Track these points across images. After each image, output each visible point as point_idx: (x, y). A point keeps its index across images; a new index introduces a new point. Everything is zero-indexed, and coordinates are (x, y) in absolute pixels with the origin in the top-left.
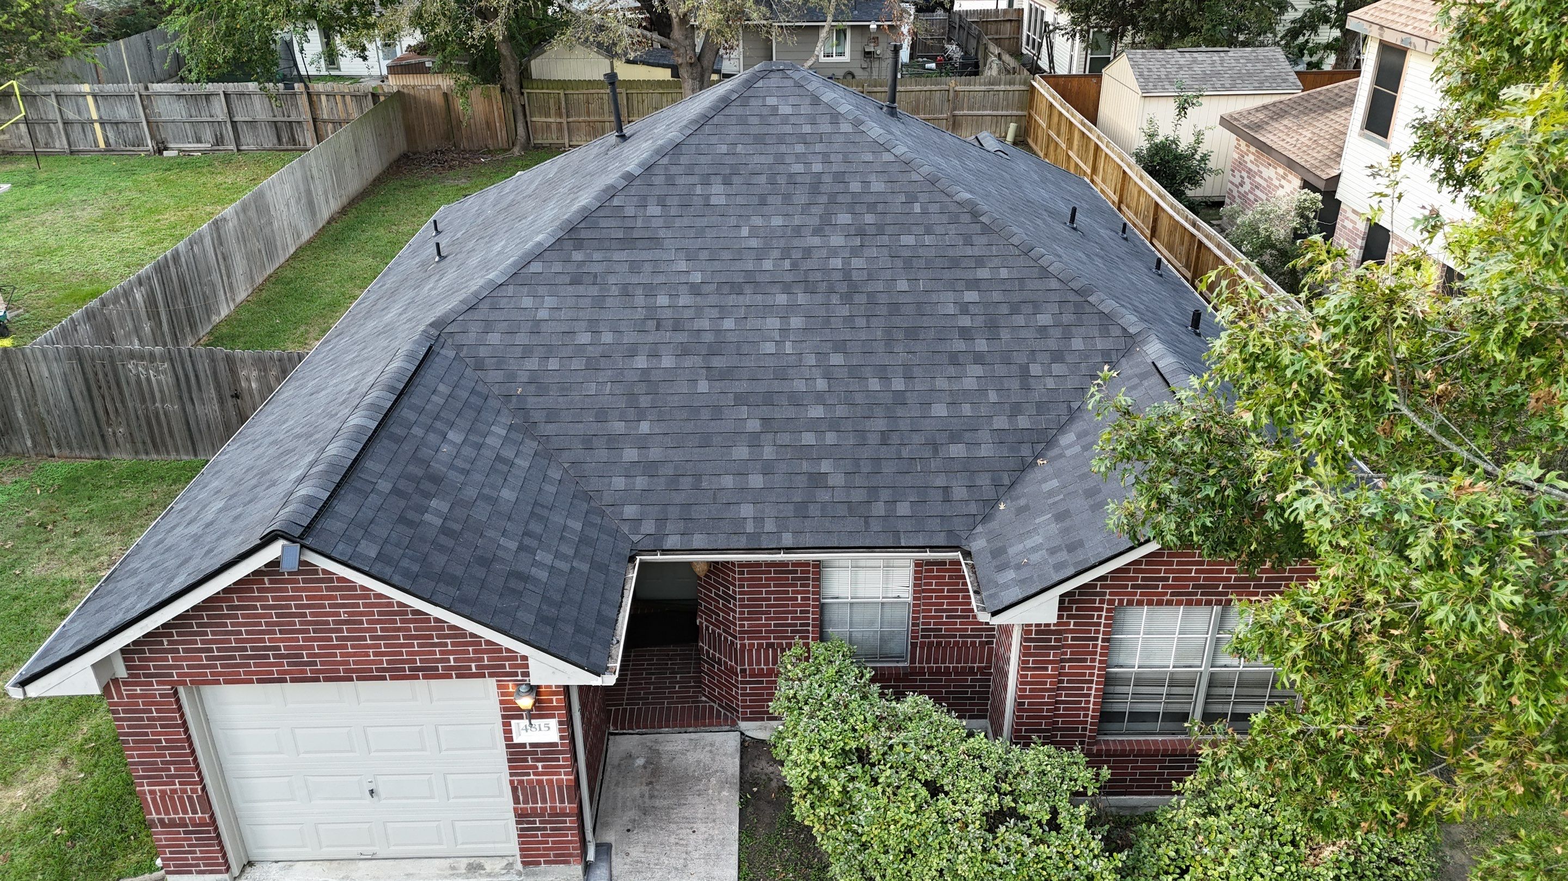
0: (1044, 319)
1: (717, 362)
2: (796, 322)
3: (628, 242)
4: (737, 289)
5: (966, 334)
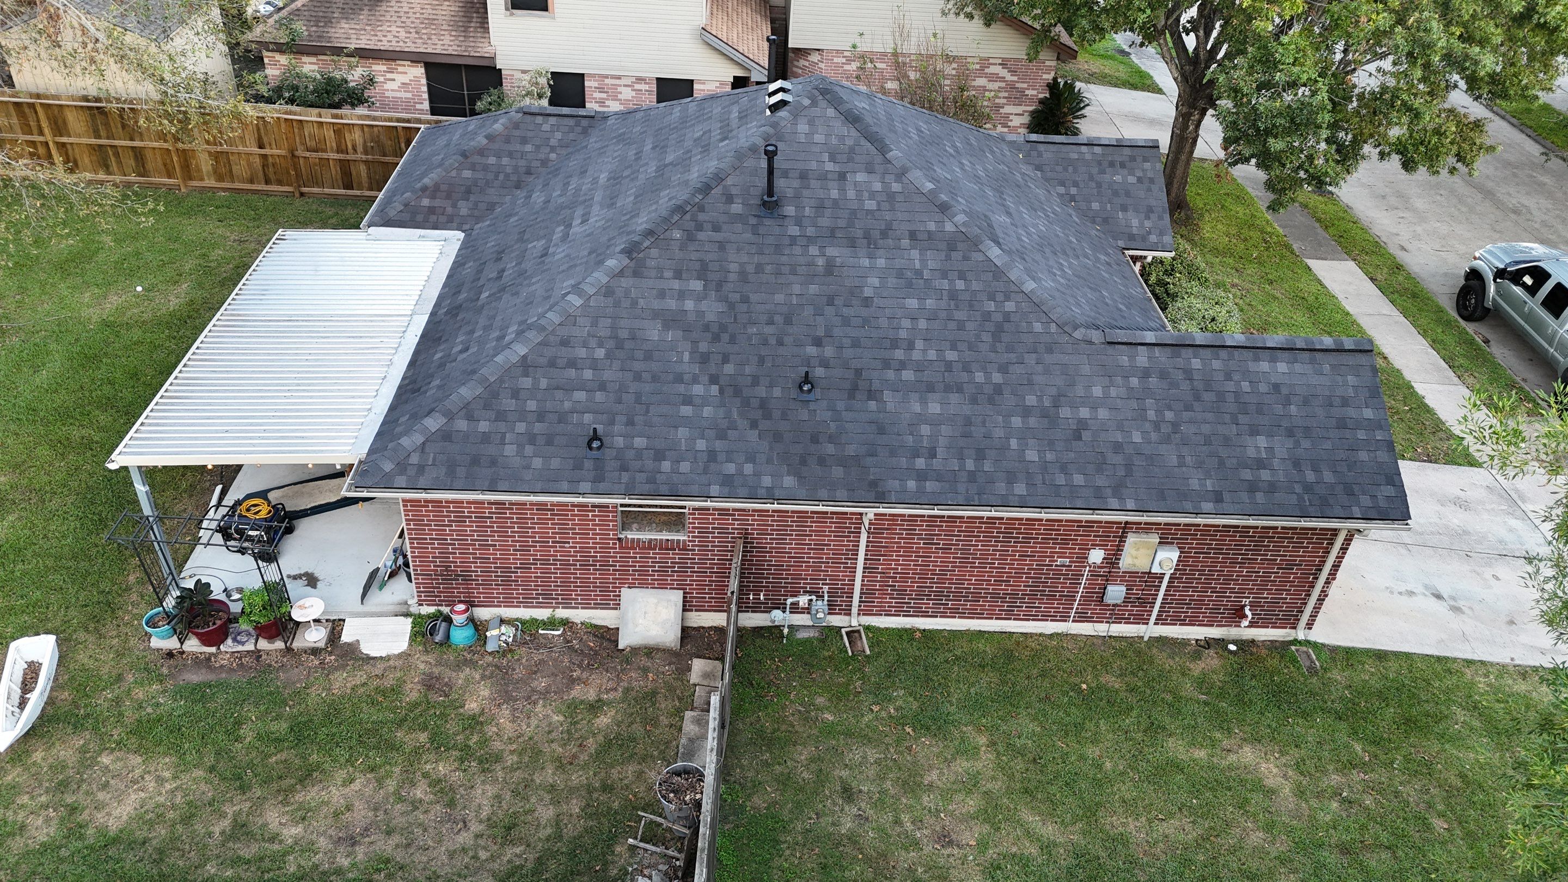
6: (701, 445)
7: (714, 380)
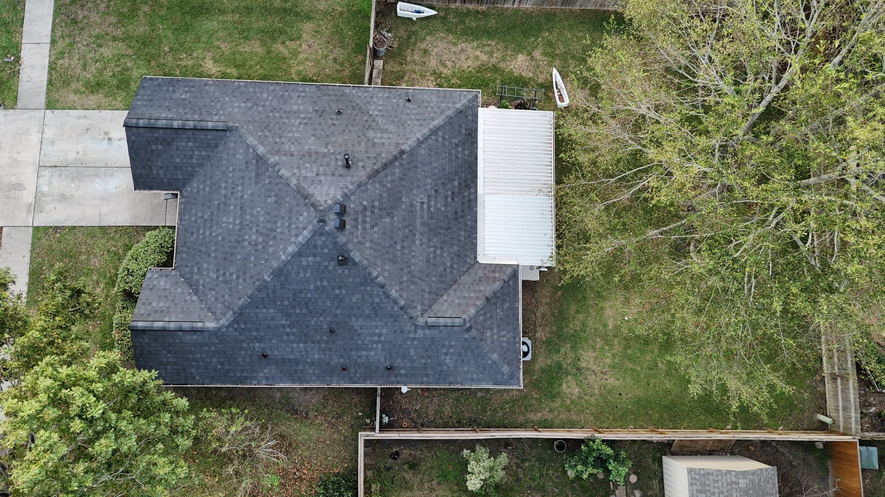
0: (227, 297)
1: (222, 205)
2: (231, 226)
3: (257, 175)
4: (241, 209)
5: (224, 274)
6: (375, 100)
7: (371, 115)
